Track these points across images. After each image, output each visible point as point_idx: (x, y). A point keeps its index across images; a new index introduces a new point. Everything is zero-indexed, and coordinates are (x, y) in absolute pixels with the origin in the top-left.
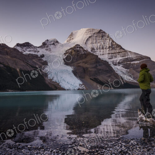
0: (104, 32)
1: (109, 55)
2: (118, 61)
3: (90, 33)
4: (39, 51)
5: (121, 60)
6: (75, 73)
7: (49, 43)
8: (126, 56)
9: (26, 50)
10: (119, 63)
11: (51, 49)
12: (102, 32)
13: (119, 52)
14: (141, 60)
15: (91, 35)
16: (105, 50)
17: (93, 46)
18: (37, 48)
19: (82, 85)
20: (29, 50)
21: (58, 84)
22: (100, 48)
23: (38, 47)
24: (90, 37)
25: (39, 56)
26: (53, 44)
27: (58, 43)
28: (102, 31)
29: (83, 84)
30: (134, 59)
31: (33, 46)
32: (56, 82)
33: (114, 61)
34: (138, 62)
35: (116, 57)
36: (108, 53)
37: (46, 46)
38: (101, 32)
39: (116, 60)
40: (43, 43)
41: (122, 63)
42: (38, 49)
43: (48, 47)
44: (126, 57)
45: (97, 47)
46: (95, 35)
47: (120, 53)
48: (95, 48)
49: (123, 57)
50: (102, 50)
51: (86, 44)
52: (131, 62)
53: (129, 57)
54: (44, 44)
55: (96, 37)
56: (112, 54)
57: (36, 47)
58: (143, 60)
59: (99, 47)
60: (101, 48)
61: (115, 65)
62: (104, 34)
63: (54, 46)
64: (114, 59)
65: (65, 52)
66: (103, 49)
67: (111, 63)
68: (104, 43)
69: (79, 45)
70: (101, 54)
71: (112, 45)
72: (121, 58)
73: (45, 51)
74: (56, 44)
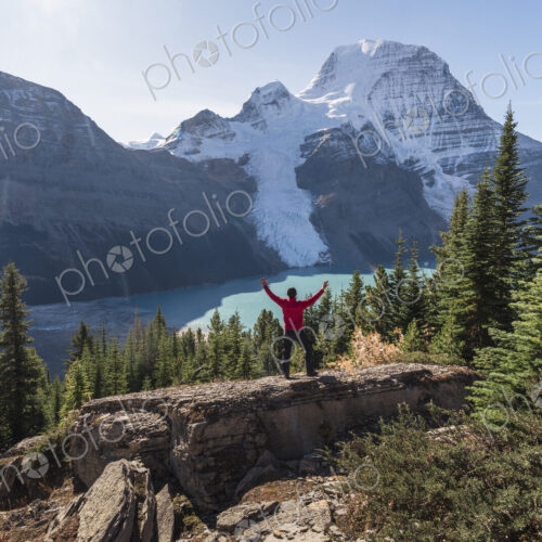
0: (434, 57)
1: (438, 138)
2: (458, 161)
3: (385, 59)
4: (234, 135)
5: (469, 156)
7: (262, 100)
8: (486, 145)
9: (203, 135)
10: (461, 167)
11: (267, 123)
12: (426, 58)
13: (470, 131)
15: (388, 69)
17: (390, 109)
18: (231, 123)
19: (325, 254)
20: (208, 133)
23: (232, 120)
24: (385, 75)
25: (237, 161)
26: (274, 102)
27: (286, 99)
28: (427, 50)
29: (329, 251)
31: (219, 117)
33: (447, 159)
35: (456, 145)
36: (434, 131)
37: (254, 112)
38: (424, 55)
39: (454, 155)
40: (245, 104)
41: (469, 166)
42: (233, 127)
43: (257, 115)
44: (486, 150)
45: (405, 110)
46: (403, 69)
47: (473, 134)
48: (397, 115)
49: (476, 146)
51: (369, 99)
53: (493, 149)
54: (248, 107)
55: (405, 73)
56: (447, 137)
57: (227, 119)
61: (450, 172)
62: (431, 62)
63: (275, 107)
64: (450, 154)
65: (303, 142)
67: (439, 166)
72: (472, 150)
73: (252, 130)
74: (280, 102)
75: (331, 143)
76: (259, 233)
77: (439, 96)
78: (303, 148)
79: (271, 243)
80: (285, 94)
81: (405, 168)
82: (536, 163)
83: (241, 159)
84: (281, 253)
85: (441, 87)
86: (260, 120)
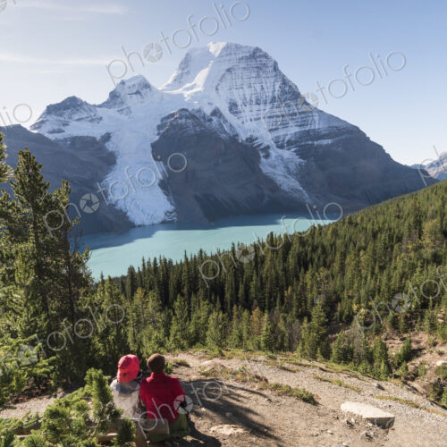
0: (266, 56)
2: (287, 138)
3: (228, 57)
4: (101, 119)
5: (296, 133)
7: (127, 91)
8: (307, 125)
9: (71, 118)
10: (290, 143)
11: (132, 109)
12: (260, 56)
14: (337, 136)
15: (230, 66)
16: (262, 107)
17: (233, 98)
18: (97, 109)
19: (171, 213)
20: (76, 117)
22: (251, 101)
23: (100, 106)
24: (229, 70)
26: (138, 92)
27: (148, 90)
28: (261, 51)
29: (175, 211)
30: (323, 132)
31: (87, 104)
33: (278, 137)
34: (330, 141)
35: (285, 125)
37: (119, 100)
38: (258, 54)
39: (284, 133)
40: (112, 92)
41: (296, 142)
42: (100, 112)
43: (123, 103)
44: (307, 129)
45: (245, 98)
46: (242, 65)
48: (239, 103)
49: (300, 126)
50: (255, 107)
51: (217, 89)
52: (315, 143)
53: (313, 128)
54: (114, 95)
55: (244, 68)
57: (95, 106)
58: (340, 138)
59: (248, 99)
60: (254, 99)
61: (281, 147)
62: (264, 60)
63: (139, 97)
64: (281, 133)
66: (259, 104)
67: (273, 143)
68: (263, 88)
70: (253, 118)
71: (283, 92)
72: (297, 129)
73: (118, 115)
74: (143, 92)
75: (180, 121)
77: (271, 87)
78: (159, 127)
80: (147, 86)
81: (247, 143)
82: (344, 137)
84: (129, 214)
85: (273, 80)
86: (124, 107)
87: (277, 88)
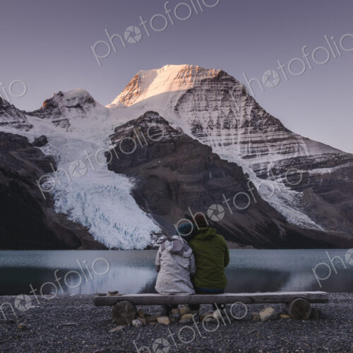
0: (232, 80)
1: (246, 146)
2: (270, 167)
4: (31, 127)
5: (280, 161)
6: (140, 196)
7: (66, 103)
8: (294, 152)
10: (274, 172)
11: (70, 122)
12: (226, 80)
13: (275, 140)
14: (336, 164)
15: (192, 86)
16: (232, 131)
17: (197, 119)
18: (27, 116)
19: (159, 235)
21: (86, 230)
22: (218, 124)
23: (31, 114)
24: (189, 91)
25: (32, 140)
26: (78, 106)
27: (91, 105)
28: (226, 74)
29: (163, 233)
30: (318, 160)
31: (14, 108)
32: (79, 224)
33: (258, 165)
34: (329, 170)
35: (264, 153)
36: (242, 140)
37: (56, 110)
38: (224, 77)
39: (265, 161)
40: (47, 101)
41: (282, 171)
42: (30, 120)
43: (59, 113)
44: (296, 155)
45: (211, 121)
46: (205, 87)
47: (278, 143)
48: (205, 125)
49: (284, 153)
50: (224, 132)
51: (176, 109)
52: (309, 171)
53: (302, 155)
54: (50, 105)
55: (208, 91)
56: (255, 145)
57: (24, 112)
58: (342, 166)
59: (215, 123)
60: (222, 124)
61: (264, 176)
62: (230, 84)
63: (80, 111)
64: (260, 160)
65: (113, 132)
66: (228, 128)
67: (252, 170)
68: (231, 112)
69: (156, 114)
70: (222, 143)
71: (255, 117)
72: (281, 157)
73: (52, 126)
74: (85, 106)
75: (149, 124)
76: (58, 204)
77: (242, 112)
78: (113, 137)
79: (77, 215)
80: (90, 100)
82: (347, 165)
83: (37, 140)
85: (243, 104)
86: (61, 118)
87: (249, 112)
